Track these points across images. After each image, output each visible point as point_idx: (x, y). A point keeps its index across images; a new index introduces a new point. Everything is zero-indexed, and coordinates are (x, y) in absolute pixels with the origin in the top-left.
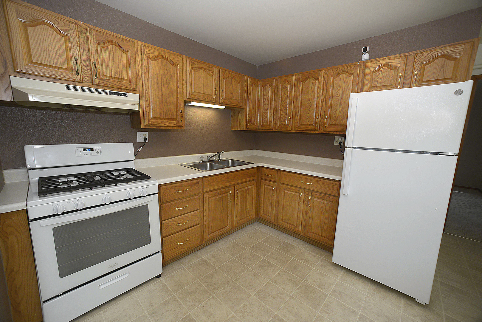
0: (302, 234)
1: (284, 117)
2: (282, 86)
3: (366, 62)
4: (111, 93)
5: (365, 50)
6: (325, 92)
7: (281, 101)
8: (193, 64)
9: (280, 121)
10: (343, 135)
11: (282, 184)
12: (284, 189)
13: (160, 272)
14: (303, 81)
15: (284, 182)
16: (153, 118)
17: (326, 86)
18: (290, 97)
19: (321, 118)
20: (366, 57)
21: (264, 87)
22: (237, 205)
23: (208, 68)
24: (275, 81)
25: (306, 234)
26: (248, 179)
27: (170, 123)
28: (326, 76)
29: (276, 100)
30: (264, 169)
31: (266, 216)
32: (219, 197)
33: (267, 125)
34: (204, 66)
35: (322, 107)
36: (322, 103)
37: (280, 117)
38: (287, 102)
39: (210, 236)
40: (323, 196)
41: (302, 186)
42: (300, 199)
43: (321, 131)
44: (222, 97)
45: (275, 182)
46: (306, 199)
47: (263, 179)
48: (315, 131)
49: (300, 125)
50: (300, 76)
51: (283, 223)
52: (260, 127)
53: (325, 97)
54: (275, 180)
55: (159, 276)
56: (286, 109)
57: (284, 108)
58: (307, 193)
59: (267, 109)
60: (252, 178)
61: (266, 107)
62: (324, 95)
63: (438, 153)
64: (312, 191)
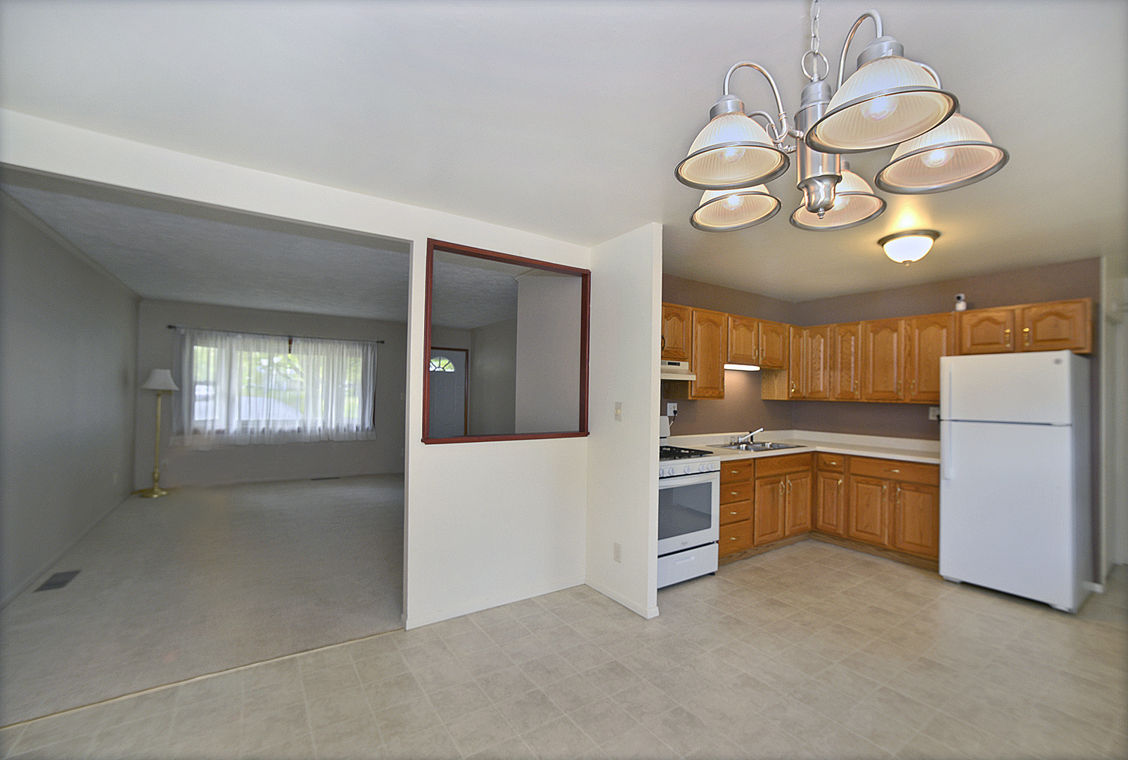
0: (891, 547)
1: (847, 380)
2: (842, 337)
3: (962, 313)
4: (669, 364)
5: (959, 298)
6: (908, 348)
7: (842, 359)
8: (734, 321)
9: (841, 386)
10: (937, 404)
11: (853, 474)
12: (858, 482)
13: (715, 569)
14: (875, 332)
15: (856, 472)
16: (700, 388)
17: (910, 340)
18: (856, 353)
19: (906, 382)
20: (961, 306)
21: (812, 337)
22: (789, 502)
23: (748, 324)
24: (831, 330)
25: (898, 546)
26: (801, 469)
27: (713, 393)
28: (908, 328)
29: (833, 356)
30: (822, 455)
31: (829, 526)
32: (769, 487)
33: (819, 392)
34: (745, 322)
35: (905, 367)
36: (906, 362)
37: (841, 381)
38: (850, 360)
39: (761, 539)
40: (918, 487)
41: (885, 475)
42: (883, 495)
43: (907, 401)
44: (762, 356)
45: (840, 473)
46: (893, 494)
47: (820, 470)
48: (897, 400)
49: (874, 391)
50: (869, 325)
51: (857, 533)
52: (807, 396)
53: (909, 354)
54: (841, 469)
55: (713, 574)
56: (849, 369)
57: (846, 367)
58: (892, 485)
59: (819, 369)
60: (805, 468)
61: (816, 366)
62: (907, 352)
63: (1049, 424)
64: (900, 482)
